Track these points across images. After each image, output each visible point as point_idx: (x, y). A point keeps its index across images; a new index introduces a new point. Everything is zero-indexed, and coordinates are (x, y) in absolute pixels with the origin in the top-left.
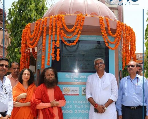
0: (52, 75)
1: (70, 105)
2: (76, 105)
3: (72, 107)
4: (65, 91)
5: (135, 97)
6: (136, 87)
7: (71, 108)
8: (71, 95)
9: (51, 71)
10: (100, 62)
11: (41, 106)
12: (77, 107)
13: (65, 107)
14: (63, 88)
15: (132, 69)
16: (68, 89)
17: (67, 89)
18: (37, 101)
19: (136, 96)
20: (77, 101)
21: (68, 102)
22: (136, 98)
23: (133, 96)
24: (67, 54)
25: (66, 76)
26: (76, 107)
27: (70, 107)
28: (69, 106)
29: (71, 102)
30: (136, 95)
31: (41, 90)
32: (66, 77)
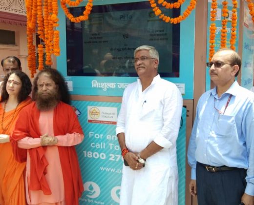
0: (47, 85)
1: (102, 143)
2: (111, 144)
3: (106, 147)
4: (92, 113)
5: (212, 142)
6: (219, 119)
7: (103, 149)
8: (103, 122)
9: (45, 76)
10: (141, 55)
11: (25, 144)
12: (113, 148)
13: (93, 145)
14: (89, 108)
15: (216, 72)
16: (98, 111)
17: (95, 110)
18: (18, 135)
19: (216, 142)
20: (113, 136)
21: (97, 136)
22: (215, 145)
23: (209, 140)
24: (93, 37)
25: (92, 83)
26: (111, 148)
27: (100, 147)
28: (100, 144)
29: (102, 137)
30: (216, 139)
31: (27, 113)
32: (93, 87)
